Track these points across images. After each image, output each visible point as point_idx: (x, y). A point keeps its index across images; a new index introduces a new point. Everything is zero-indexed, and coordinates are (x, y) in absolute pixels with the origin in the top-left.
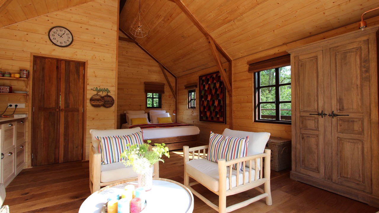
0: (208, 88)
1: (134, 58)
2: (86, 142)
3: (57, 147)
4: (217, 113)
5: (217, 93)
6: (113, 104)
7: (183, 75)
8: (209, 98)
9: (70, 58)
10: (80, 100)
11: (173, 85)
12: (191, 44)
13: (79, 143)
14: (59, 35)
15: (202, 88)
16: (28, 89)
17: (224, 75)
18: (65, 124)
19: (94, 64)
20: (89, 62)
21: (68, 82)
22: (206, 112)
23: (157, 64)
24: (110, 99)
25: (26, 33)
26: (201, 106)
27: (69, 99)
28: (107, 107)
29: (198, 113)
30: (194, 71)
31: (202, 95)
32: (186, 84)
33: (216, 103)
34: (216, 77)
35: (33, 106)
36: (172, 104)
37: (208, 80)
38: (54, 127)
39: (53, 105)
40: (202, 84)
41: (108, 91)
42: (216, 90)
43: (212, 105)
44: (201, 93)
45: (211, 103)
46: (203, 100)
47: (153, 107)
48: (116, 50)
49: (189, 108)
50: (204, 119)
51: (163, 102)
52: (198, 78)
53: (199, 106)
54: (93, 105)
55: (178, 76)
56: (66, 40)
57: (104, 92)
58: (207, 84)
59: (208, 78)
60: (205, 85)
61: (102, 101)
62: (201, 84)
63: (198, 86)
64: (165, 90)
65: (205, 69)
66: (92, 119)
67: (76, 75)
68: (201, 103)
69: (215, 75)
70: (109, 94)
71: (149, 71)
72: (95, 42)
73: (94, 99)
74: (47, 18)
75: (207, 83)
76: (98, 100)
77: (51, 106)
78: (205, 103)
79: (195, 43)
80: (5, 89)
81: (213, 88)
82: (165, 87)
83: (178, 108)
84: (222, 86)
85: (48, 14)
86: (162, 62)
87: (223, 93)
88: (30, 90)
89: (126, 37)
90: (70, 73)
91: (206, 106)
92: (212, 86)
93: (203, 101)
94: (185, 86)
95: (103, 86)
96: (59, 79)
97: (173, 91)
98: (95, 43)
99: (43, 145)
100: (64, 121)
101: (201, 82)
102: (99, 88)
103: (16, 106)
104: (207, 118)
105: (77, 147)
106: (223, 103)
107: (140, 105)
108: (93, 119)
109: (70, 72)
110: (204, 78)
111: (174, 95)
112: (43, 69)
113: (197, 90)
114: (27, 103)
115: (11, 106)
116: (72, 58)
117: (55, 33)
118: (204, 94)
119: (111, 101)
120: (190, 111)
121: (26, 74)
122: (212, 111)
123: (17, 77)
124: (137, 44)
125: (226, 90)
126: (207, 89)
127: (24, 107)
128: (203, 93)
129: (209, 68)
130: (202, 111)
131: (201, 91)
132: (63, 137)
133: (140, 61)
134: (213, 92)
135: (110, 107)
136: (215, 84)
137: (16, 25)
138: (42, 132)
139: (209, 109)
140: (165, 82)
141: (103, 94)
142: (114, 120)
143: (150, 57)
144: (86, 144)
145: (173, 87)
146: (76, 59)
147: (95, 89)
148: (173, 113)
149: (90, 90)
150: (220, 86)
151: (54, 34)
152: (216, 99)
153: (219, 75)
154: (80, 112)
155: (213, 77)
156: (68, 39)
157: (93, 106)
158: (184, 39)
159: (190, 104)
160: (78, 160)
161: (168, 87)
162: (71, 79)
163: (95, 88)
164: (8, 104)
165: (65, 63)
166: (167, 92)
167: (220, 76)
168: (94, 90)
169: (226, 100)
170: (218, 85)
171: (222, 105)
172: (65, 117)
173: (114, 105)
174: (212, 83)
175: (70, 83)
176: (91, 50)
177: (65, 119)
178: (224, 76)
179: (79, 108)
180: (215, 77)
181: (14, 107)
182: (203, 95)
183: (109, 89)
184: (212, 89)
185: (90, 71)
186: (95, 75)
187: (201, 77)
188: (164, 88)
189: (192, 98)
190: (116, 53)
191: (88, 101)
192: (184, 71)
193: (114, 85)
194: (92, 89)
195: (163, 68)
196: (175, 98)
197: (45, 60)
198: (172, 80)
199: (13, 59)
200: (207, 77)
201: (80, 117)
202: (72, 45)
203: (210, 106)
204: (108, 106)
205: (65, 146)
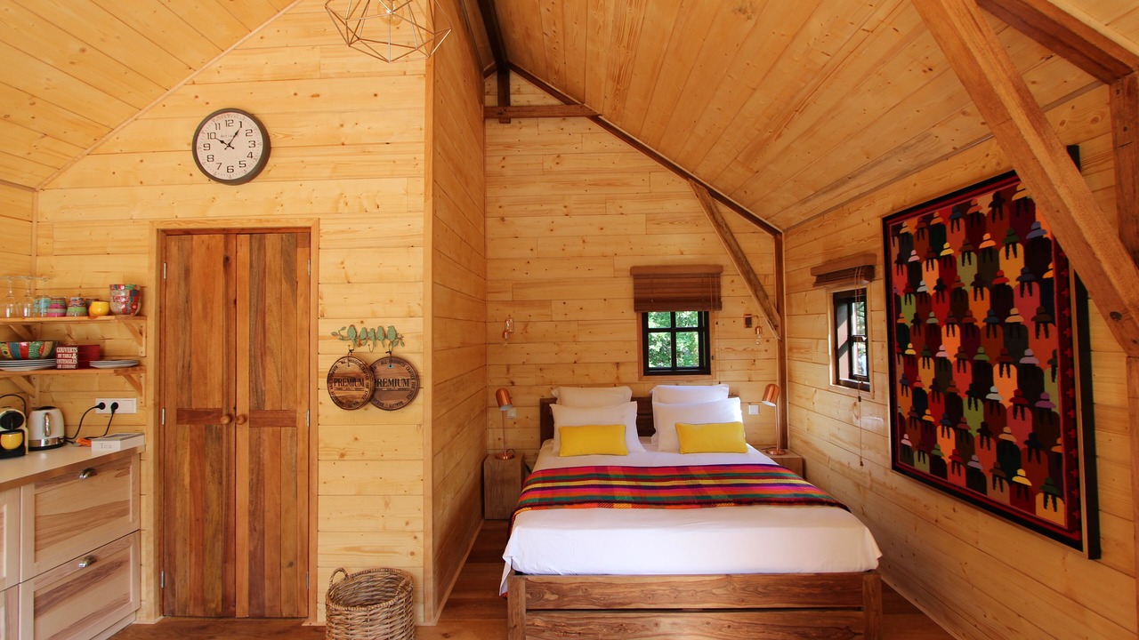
0: (940, 286)
1: (589, 177)
2: (320, 550)
3: (228, 557)
4: (1008, 458)
5: (1009, 320)
6: (412, 396)
7: (803, 218)
8: (950, 346)
9: (261, 221)
10: (299, 379)
11: (765, 266)
12: (794, 37)
13: (299, 548)
14: (222, 142)
15: (900, 281)
16: (143, 349)
17: (1062, 192)
18: (251, 471)
19: (343, 232)
20: (324, 227)
21: (259, 313)
22: (929, 430)
23: (683, 186)
24: (400, 374)
25: (138, 158)
26: (899, 386)
27: (264, 375)
28: (390, 409)
29: (885, 419)
30: (855, 193)
31: (903, 325)
32: (819, 261)
33: (1004, 388)
34: (993, 213)
35: (159, 405)
36: (763, 355)
37: (937, 237)
38: (221, 483)
39: (215, 401)
40: (902, 260)
41: (398, 339)
42: (1002, 299)
43: (970, 394)
44: (899, 310)
45: (962, 380)
46: (910, 352)
47: (675, 371)
48: (422, 157)
49: (837, 382)
50: (923, 466)
51: (717, 345)
52: (877, 225)
53: (887, 383)
54: (336, 397)
55: (785, 227)
56: (243, 157)
57: (379, 343)
58: (929, 258)
59: (934, 222)
60: (917, 265)
61: (365, 382)
62: (894, 257)
63: (880, 270)
64: (725, 292)
65: (920, 168)
66: (337, 458)
67: (283, 281)
68: (900, 369)
69: (984, 203)
70: (399, 351)
71: (651, 219)
72: (343, 140)
73: (338, 375)
74: (195, 90)
75: (933, 251)
76: (352, 379)
77: (210, 406)
78: (926, 375)
79: (816, 26)
80: (67, 356)
81: (978, 283)
82: (725, 281)
83: (790, 375)
84: (1049, 275)
85: (193, 76)
86: (702, 173)
87: (1065, 325)
88: (146, 349)
89: (553, 101)
90: (265, 276)
91: (928, 390)
92: (967, 273)
93: (911, 362)
94: (814, 270)
95: (374, 316)
96: (231, 304)
97: (766, 297)
98: (343, 144)
99: (191, 545)
100: (247, 460)
101: (895, 251)
102: (359, 329)
103: (115, 406)
104: (937, 463)
105: (291, 564)
106: (1068, 401)
107: (618, 364)
108: (342, 455)
109: (264, 272)
110: (909, 226)
111: (769, 315)
112: (187, 272)
113: (876, 291)
114: (141, 395)
115: (102, 406)
116: (268, 221)
117: (213, 136)
118: (917, 320)
119: (406, 382)
120: (845, 397)
121: (125, 297)
122: (975, 434)
123: (100, 310)
124: (595, 118)
125: (1093, 307)
126: (931, 292)
127: (135, 412)
128: (908, 312)
129: (946, 157)
130: (906, 416)
131: (898, 298)
132: (247, 521)
133: (609, 185)
134: (980, 308)
135: (400, 406)
136: (989, 258)
137: (115, 137)
138: (188, 496)
139: (953, 417)
140: (726, 260)
141: (374, 351)
142: (422, 462)
143: (652, 163)
144: (320, 558)
145: (766, 276)
146: (279, 220)
147: (344, 333)
148: (764, 399)
149: (331, 339)
150: (1033, 269)
151: (210, 141)
152: (1004, 361)
153: (1015, 197)
154: (300, 425)
155: (971, 211)
156: (251, 150)
157: (339, 402)
158: (751, 23)
159: (844, 360)
160: (296, 615)
161: (741, 280)
162: (270, 300)
163: (348, 328)
164: (97, 399)
165: (251, 243)
166: (736, 298)
167: (1027, 205)
168: (343, 339)
169: (1097, 374)
170: (1012, 267)
171: (1057, 410)
172: (250, 446)
173: (420, 398)
174: (965, 252)
175: (264, 314)
176: (330, 178)
177: (251, 453)
178: (1068, 201)
179: (295, 411)
180: (985, 210)
181: (108, 410)
182: (910, 325)
183: (400, 331)
184: (969, 289)
185: (327, 263)
186: (346, 276)
187: (891, 224)
188: (718, 286)
189: (854, 333)
190: (423, 172)
191: (323, 383)
192: (804, 201)
193: (418, 310)
194: (334, 334)
195: (711, 196)
196: (776, 327)
197: (192, 240)
198: (758, 246)
199: (108, 250)
200: (931, 217)
201: (302, 447)
202: (267, 168)
203: (960, 401)
204: (392, 402)
205: (253, 556)
